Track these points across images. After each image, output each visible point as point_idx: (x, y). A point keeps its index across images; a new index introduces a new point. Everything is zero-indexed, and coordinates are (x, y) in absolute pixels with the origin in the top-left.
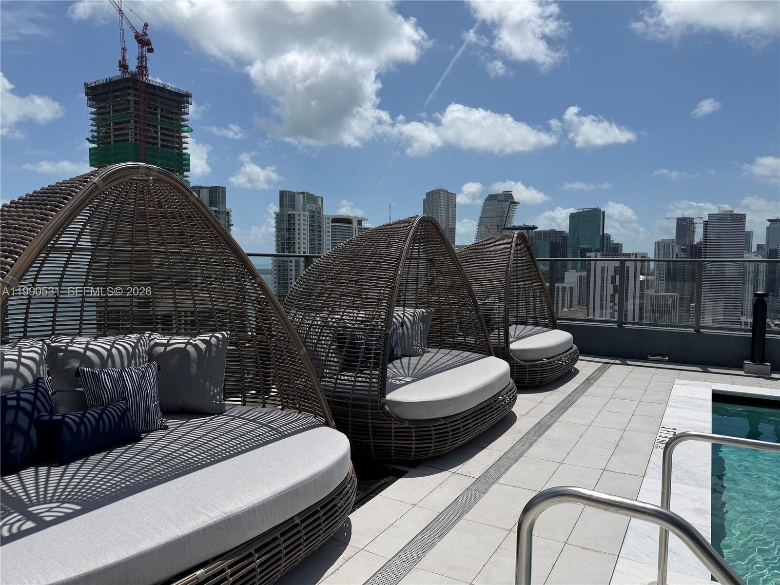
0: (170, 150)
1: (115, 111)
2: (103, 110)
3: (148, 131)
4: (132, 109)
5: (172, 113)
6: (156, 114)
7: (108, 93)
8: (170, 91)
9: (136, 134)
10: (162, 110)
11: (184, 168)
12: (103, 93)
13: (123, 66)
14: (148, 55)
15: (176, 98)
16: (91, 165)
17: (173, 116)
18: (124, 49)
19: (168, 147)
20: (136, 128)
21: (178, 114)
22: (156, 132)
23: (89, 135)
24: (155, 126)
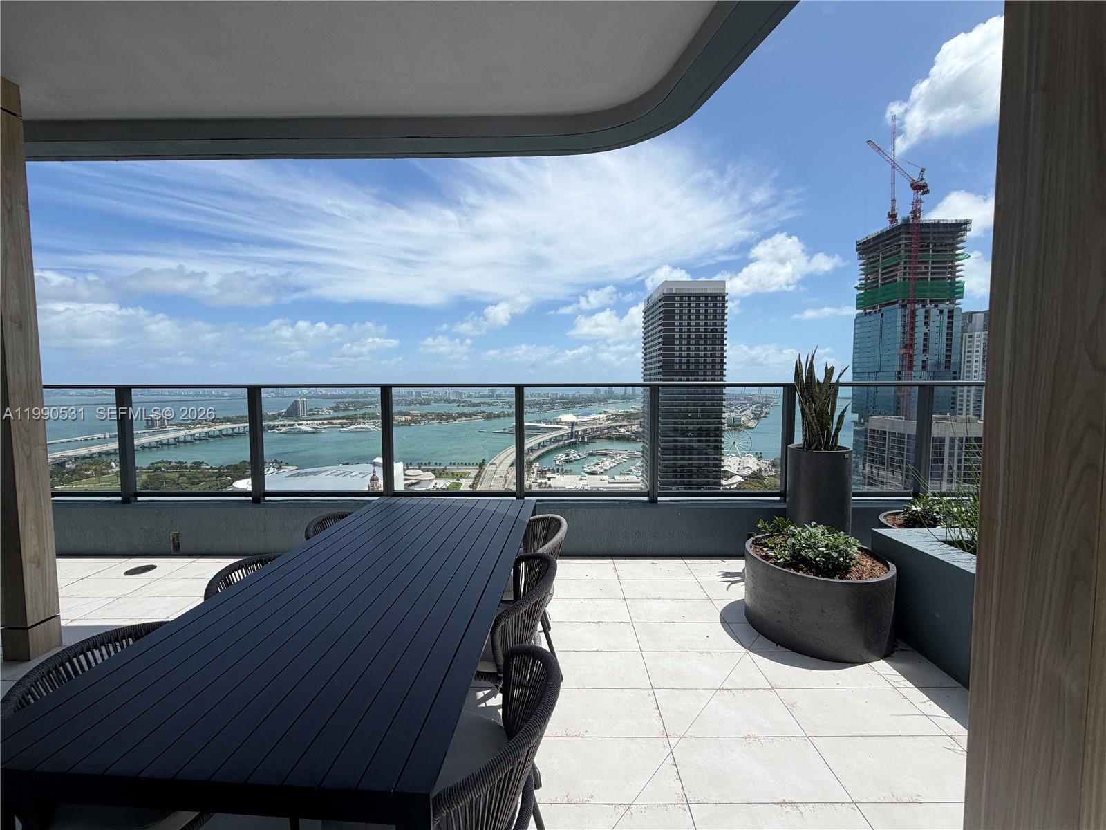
0: (941, 281)
1: (884, 258)
2: (871, 260)
3: (918, 268)
4: (903, 252)
5: (946, 245)
6: (927, 251)
7: (878, 243)
8: (946, 225)
9: (905, 274)
10: (935, 245)
11: (956, 296)
12: (874, 245)
13: (892, 216)
14: (923, 197)
15: (953, 229)
16: (858, 308)
17: (948, 248)
18: (894, 200)
19: (938, 279)
20: (905, 268)
21: (953, 244)
22: (927, 268)
23: (857, 284)
24: (926, 262)
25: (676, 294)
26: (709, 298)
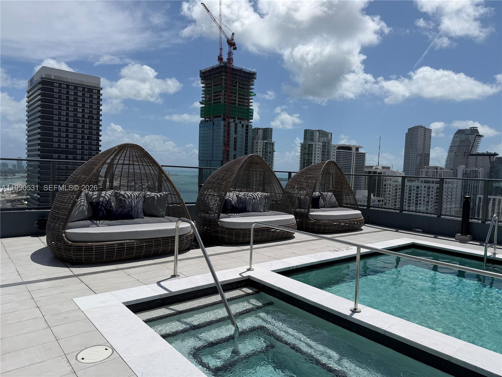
0: (243, 107)
1: (215, 85)
2: (208, 85)
3: (231, 96)
4: (223, 84)
5: (245, 85)
6: (236, 86)
7: (211, 75)
8: (244, 72)
9: (225, 98)
10: (240, 84)
11: (250, 117)
12: (209, 76)
13: (220, 59)
14: (234, 51)
15: (248, 76)
16: (201, 117)
17: (246, 87)
18: (221, 49)
19: (242, 105)
20: (225, 95)
21: (248, 85)
22: (236, 97)
23: (201, 100)
24: (235, 93)
25: (54, 80)
26: (86, 90)
